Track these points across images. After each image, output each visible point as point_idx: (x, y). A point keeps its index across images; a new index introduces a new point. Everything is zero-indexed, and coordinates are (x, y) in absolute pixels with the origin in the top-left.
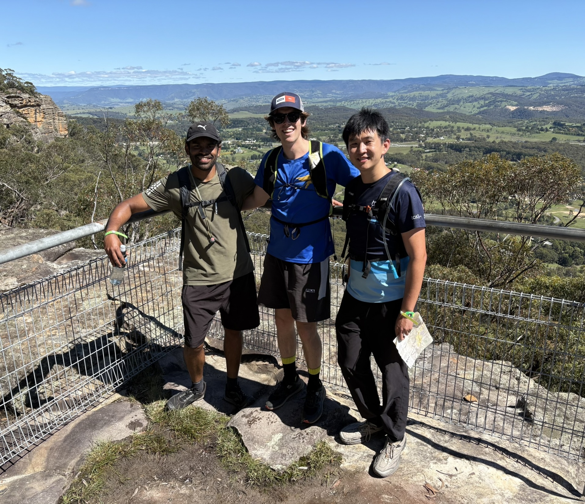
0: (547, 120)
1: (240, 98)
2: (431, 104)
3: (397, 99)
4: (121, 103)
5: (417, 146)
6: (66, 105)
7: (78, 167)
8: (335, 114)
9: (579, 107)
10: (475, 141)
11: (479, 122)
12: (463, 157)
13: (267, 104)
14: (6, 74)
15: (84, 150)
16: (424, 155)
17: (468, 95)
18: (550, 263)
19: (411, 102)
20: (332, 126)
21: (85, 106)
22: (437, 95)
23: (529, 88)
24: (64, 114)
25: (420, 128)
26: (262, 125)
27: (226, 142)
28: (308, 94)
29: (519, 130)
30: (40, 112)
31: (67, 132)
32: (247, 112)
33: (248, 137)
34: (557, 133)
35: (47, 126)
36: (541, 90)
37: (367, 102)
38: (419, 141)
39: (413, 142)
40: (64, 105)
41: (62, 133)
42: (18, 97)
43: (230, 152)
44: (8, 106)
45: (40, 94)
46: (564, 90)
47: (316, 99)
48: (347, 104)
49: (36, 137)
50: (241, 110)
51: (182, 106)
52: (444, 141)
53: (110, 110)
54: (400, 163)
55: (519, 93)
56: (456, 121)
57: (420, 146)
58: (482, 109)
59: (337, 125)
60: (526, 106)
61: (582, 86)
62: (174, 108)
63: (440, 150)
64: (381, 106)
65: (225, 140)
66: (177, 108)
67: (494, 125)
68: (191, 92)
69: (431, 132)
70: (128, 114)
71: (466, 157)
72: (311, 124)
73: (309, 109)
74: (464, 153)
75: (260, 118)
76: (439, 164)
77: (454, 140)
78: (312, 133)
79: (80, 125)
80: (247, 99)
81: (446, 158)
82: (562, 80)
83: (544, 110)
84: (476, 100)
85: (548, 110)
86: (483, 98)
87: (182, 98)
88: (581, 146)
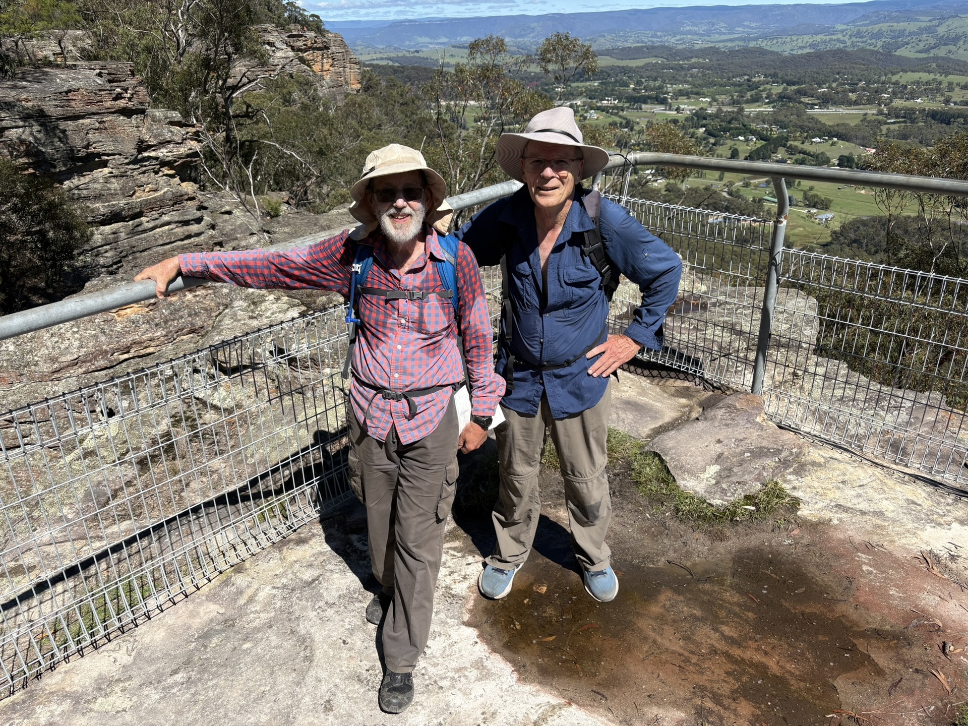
1: (600, 36)
2: (908, 44)
3: (850, 36)
4: (432, 44)
5: (875, 112)
6: (359, 48)
8: (745, 60)
12: (951, 133)
13: (640, 45)
14: (288, 4)
15: (381, 111)
19: (874, 41)
20: (738, 79)
21: (383, 49)
22: (920, 28)
24: (357, 60)
25: (883, 83)
26: (629, 77)
27: (575, 102)
28: (705, 28)
30: (328, 58)
31: (359, 86)
32: (608, 58)
33: (607, 95)
35: (335, 77)
37: (800, 41)
38: (880, 105)
39: (868, 106)
41: (354, 87)
42: (302, 36)
44: (289, 49)
45: (328, 31)
47: (717, 37)
48: (765, 44)
49: (323, 92)
50: (600, 55)
51: (515, 49)
52: (923, 106)
53: (416, 54)
54: (843, 140)
56: (947, 74)
57: (880, 113)
59: (746, 77)
63: (913, 121)
64: (822, 47)
68: (529, 27)
69: (901, 91)
70: (440, 61)
72: (704, 75)
73: (703, 52)
74: (954, 127)
75: (627, 67)
76: (909, 144)
77: (939, 105)
78: (705, 90)
79: (376, 76)
80: (610, 37)
81: (921, 134)
87: (516, 37)
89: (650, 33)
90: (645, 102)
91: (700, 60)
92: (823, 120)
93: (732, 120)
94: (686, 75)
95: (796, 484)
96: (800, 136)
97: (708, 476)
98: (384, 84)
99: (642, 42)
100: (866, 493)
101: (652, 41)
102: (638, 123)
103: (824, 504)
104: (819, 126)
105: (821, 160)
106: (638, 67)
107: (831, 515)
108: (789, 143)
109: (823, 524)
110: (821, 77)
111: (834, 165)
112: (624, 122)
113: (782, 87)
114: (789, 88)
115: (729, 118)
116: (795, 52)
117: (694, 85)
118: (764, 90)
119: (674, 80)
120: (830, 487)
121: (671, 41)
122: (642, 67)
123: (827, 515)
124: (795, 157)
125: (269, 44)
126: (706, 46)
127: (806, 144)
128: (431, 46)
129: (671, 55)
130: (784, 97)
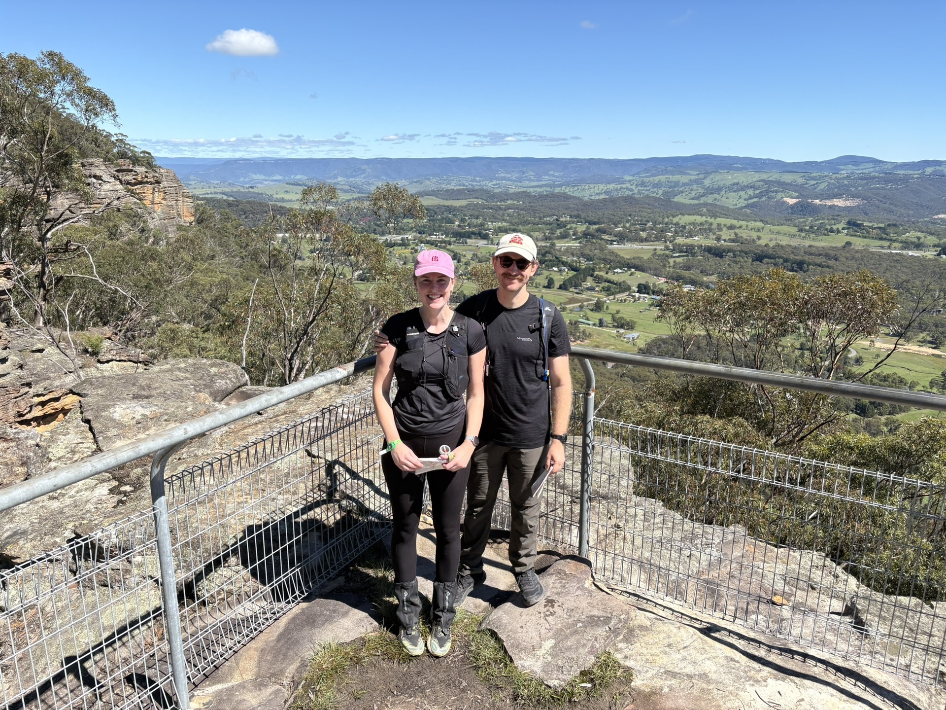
0: (839, 218)
1: (426, 179)
2: (682, 192)
3: (637, 185)
4: (266, 180)
5: (663, 248)
6: (193, 183)
7: (207, 266)
8: (552, 203)
9: (881, 201)
10: (742, 243)
11: (747, 218)
12: (725, 265)
13: (462, 187)
14: (117, 140)
15: (215, 242)
17: (732, 182)
19: (655, 189)
20: (548, 219)
21: (217, 184)
22: (690, 180)
23: (814, 174)
24: (191, 194)
25: (666, 224)
26: (454, 215)
27: (406, 236)
28: (517, 175)
30: (159, 191)
31: (193, 218)
32: (434, 198)
33: (434, 230)
34: (852, 235)
35: (167, 210)
36: (831, 178)
37: (596, 188)
38: (666, 242)
39: (656, 243)
40: (190, 183)
41: (187, 219)
42: (131, 171)
43: (410, 250)
44: (118, 182)
45: (160, 167)
46: (861, 179)
47: (527, 183)
48: (568, 190)
49: (153, 224)
50: (426, 195)
51: (347, 187)
52: (700, 243)
53: (251, 190)
54: (639, 270)
55: (800, 181)
56: (716, 217)
57: (667, 248)
58: (750, 201)
59: (555, 217)
60: (811, 198)
61: (886, 173)
63: (693, 255)
64: (614, 194)
65: (405, 234)
66: (341, 190)
67: (767, 223)
68: (359, 169)
69: (681, 230)
70: (275, 196)
71: (729, 265)
72: (519, 215)
73: (517, 196)
74: (727, 260)
75: (452, 206)
76: (692, 274)
77: (712, 242)
78: (521, 227)
79: (210, 210)
80: (434, 180)
81: (701, 266)
82: (859, 166)
83: (834, 205)
84: (743, 188)
85: (840, 205)
86: (752, 187)
87: (348, 177)
88: (885, 254)
89: (470, 178)
90: (469, 237)
91: (515, 202)
92: (622, 254)
93: (546, 252)
94: (504, 215)
95: (627, 652)
96: (604, 267)
97: (543, 652)
98: (218, 217)
99: (464, 185)
100: (690, 655)
101: (472, 185)
102: (465, 256)
103: (655, 672)
104: (619, 259)
105: (623, 288)
106: (462, 207)
107: (662, 682)
108: (596, 273)
109: (655, 693)
110: (616, 218)
111: (634, 292)
113: (585, 226)
114: (591, 227)
115: (543, 251)
116: (593, 198)
117: (511, 223)
118: (570, 228)
119: (494, 219)
120: (658, 652)
121: (489, 185)
122: (466, 207)
123: (658, 683)
124: (602, 285)
125: (95, 177)
126: (519, 190)
127: (609, 274)
128: (266, 183)
129: (489, 197)
130: (588, 235)
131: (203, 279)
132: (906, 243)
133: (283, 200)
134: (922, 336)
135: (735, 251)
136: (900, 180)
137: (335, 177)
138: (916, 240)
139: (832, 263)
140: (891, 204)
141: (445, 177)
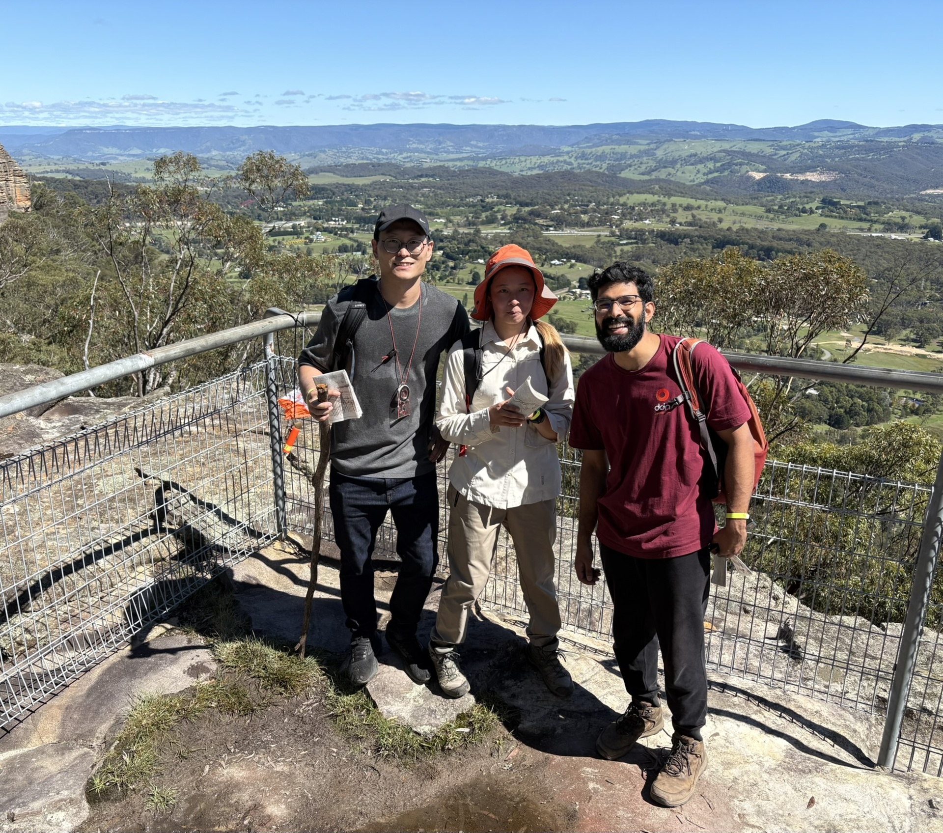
0: (812, 195)
1: (321, 151)
2: (630, 166)
3: (576, 158)
4: (122, 155)
5: (608, 234)
6: (27, 158)
7: (50, 262)
8: (476, 180)
9: (861, 175)
10: (700, 227)
11: (706, 196)
12: (681, 253)
13: (365, 161)
15: (59, 233)
16: (618, 249)
17: (688, 154)
18: (816, 422)
19: (598, 163)
20: (471, 200)
21: (59, 160)
22: (640, 151)
23: (784, 143)
24: (24, 172)
25: (612, 204)
26: (356, 196)
27: (297, 223)
28: (432, 146)
29: (769, 211)
31: (29, 203)
32: (331, 175)
33: (333, 215)
34: (827, 216)
36: (804, 148)
37: (528, 162)
38: (611, 226)
39: (600, 228)
40: (23, 158)
41: (22, 204)
43: (303, 240)
46: (838, 148)
47: (445, 156)
48: (494, 165)
50: (322, 171)
51: (224, 163)
52: (651, 227)
53: (102, 167)
54: (581, 261)
55: (769, 151)
56: (669, 195)
57: (613, 234)
58: (710, 176)
59: (479, 198)
60: (780, 172)
61: (867, 141)
62: (211, 166)
63: (644, 242)
64: (550, 169)
65: (296, 220)
66: (214, 166)
67: (728, 202)
68: (238, 140)
69: (629, 212)
70: (133, 175)
71: (685, 253)
72: (436, 195)
73: (432, 173)
74: (683, 247)
75: (353, 184)
77: (666, 226)
78: (438, 210)
79: (51, 192)
80: (331, 153)
81: (653, 255)
82: (836, 132)
83: (807, 180)
84: (702, 160)
85: (813, 180)
86: (712, 158)
87: (224, 150)
88: (864, 237)
89: (375, 150)
91: (431, 179)
92: (560, 242)
93: (470, 241)
94: (417, 195)
96: (539, 258)
98: (61, 201)
99: (367, 159)
101: (378, 159)
104: (556, 248)
105: (562, 283)
106: (364, 185)
110: (552, 199)
111: (575, 288)
112: (355, 245)
113: (516, 208)
114: (523, 209)
115: (466, 240)
116: (524, 173)
118: (498, 211)
121: (398, 158)
122: (370, 185)
126: (435, 165)
127: (545, 266)
128: (121, 158)
129: (399, 173)
130: (519, 219)
131: (43, 278)
132: (889, 224)
133: (144, 180)
134: (905, 333)
135: (693, 236)
136: (883, 148)
137: (208, 150)
138: (900, 220)
139: (804, 249)
140: (872, 178)
141: (344, 149)
